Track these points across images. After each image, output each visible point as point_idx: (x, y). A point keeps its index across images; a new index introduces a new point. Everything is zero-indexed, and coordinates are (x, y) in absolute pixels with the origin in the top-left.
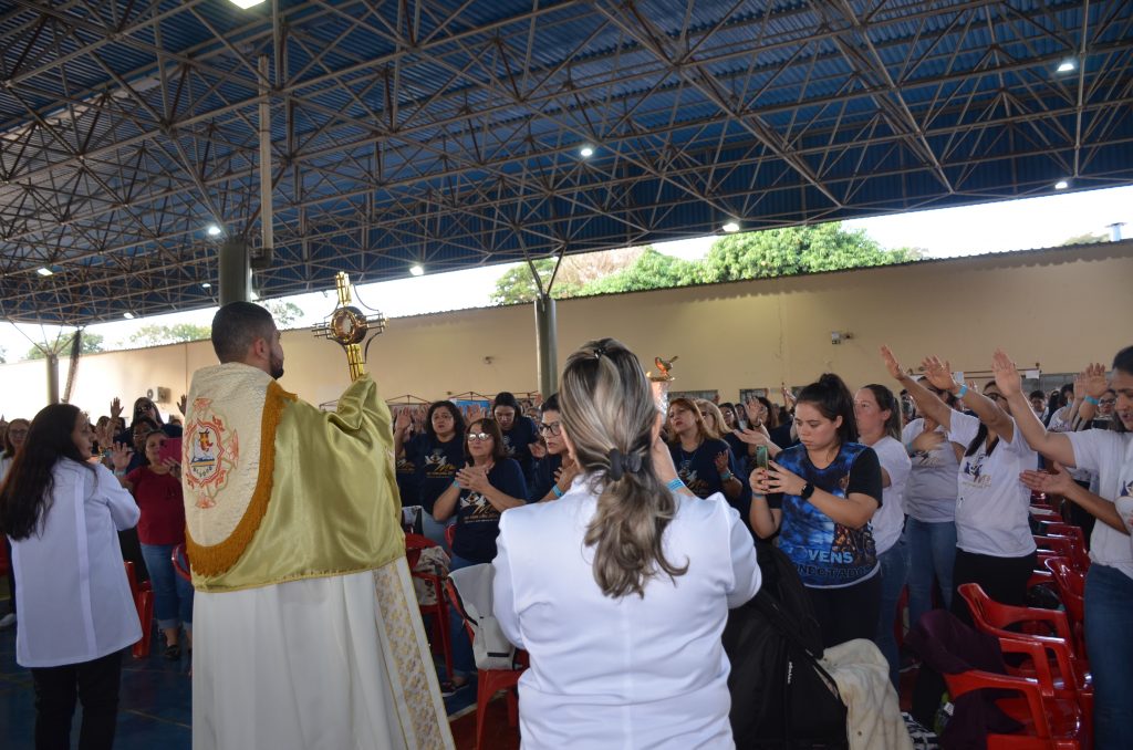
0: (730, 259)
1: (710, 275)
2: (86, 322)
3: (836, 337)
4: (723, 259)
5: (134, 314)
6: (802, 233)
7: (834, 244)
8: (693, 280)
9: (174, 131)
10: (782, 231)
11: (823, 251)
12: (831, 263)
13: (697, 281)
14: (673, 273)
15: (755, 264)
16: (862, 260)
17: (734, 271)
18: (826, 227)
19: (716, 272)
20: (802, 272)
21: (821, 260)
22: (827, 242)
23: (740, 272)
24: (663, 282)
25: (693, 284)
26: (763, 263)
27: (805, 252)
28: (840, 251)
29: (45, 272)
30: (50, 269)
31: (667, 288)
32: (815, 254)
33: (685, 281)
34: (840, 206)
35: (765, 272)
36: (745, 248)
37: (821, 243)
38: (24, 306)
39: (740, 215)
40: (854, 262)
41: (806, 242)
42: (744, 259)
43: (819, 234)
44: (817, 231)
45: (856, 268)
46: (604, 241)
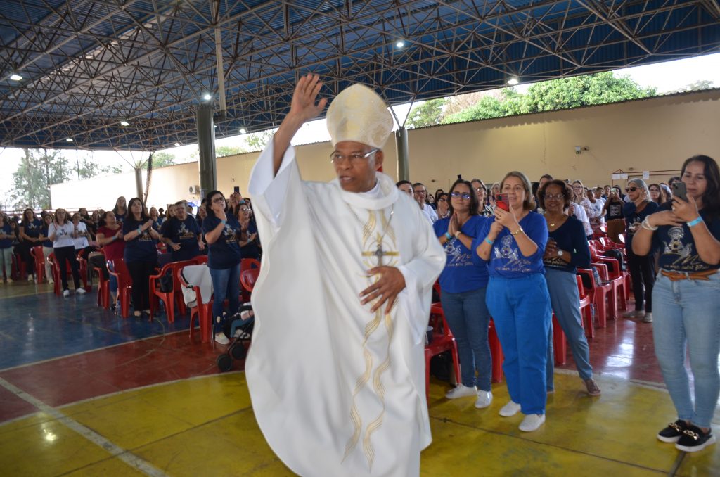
0: (537, 99)
1: (525, 109)
2: (155, 149)
3: (579, 149)
4: (534, 99)
5: (180, 144)
6: (584, 80)
7: (606, 86)
8: (515, 113)
9: (167, 49)
10: (571, 79)
11: (598, 91)
12: (603, 99)
13: (518, 113)
14: (503, 108)
15: (552, 101)
16: (625, 96)
17: (540, 106)
18: (601, 75)
19: (528, 107)
20: (584, 105)
21: (595, 98)
22: (602, 85)
23: (543, 107)
24: (496, 114)
25: (515, 114)
26: (557, 101)
27: (586, 92)
28: (610, 91)
29: (125, 124)
30: (127, 121)
31: (499, 118)
32: (592, 93)
33: (511, 113)
34: (579, 66)
35: (559, 106)
36: (547, 92)
37: (596, 86)
38: (122, 142)
39: (518, 74)
40: (619, 98)
41: (587, 85)
42: (546, 98)
43: (596, 80)
44: (595, 78)
45: (620, 102)
46: (438, 92)
